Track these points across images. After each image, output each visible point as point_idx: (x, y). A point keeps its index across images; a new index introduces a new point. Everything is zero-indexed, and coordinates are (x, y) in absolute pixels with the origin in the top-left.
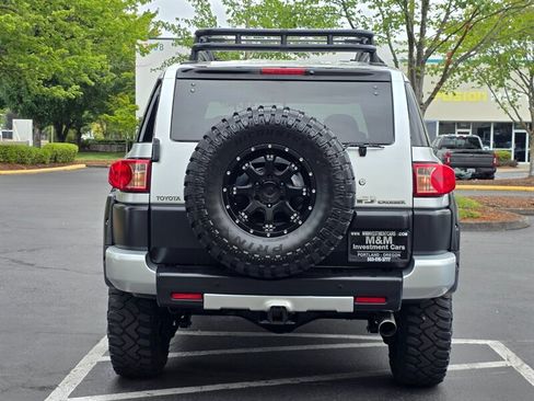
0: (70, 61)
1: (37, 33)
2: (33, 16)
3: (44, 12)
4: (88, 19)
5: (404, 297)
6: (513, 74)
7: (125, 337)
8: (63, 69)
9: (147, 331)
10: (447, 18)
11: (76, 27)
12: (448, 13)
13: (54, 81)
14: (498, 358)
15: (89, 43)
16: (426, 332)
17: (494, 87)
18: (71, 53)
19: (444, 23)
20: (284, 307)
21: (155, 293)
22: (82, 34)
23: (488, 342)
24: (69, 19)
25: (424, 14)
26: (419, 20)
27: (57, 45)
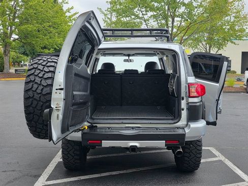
0: (50, 40)
1: (39, 31)
2: (37, 25)
3: (41, 24)
4: (56, 26)
5: (186, 140)
6: (200, 44)
7: (69, 155)
8: (47, 43)
9: (78, 153)
10: (180, 25)
11: (52, 29)
12: (181, 23)
13: (45, 48)
14: (215, 156)
15: (57, 34)
16: (192, 151)
17: (194, 49)
18: (50, 38)
19: (179, 27)
20: (136, 146)
21: (81, 140)
22: (54, 31)
23: (209, 148)
24: (50, 26)
25: (173, 23)
26: (171, 26)
27: (45, 35)
